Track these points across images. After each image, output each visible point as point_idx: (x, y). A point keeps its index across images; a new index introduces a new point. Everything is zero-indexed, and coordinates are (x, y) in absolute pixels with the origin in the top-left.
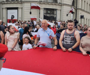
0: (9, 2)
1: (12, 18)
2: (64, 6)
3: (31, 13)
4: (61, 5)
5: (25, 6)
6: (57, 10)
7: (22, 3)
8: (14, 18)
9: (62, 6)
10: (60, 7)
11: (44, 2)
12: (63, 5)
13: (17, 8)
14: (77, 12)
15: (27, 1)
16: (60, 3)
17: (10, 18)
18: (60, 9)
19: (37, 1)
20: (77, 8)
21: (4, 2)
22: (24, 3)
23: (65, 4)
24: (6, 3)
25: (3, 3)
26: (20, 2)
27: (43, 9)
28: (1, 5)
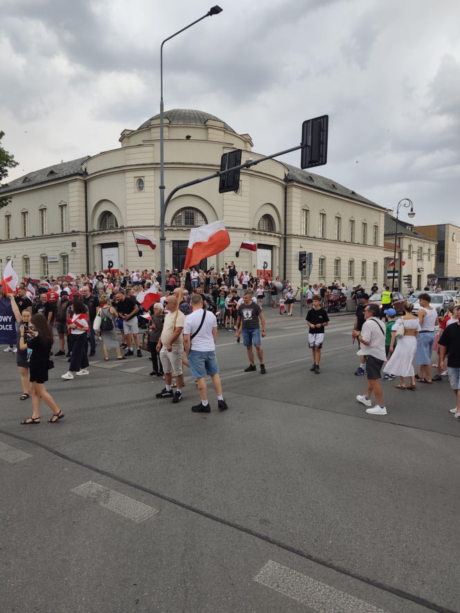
0: (100, 232)
1: (110, 267)
3: (141, 254)
5: (129, 239)
7: (122, 232)
8: (112, 266)
11: (172, 226)
13: (115, 245)
14: (288, 245)
15: (131, 227)
17: (106, 268)
19: (153, 226)
20: (288, 233)
21: (94, 231)
22: (126, 231)
24: (96, 233)
25: (92, 233)
26: (119, 231)
27: (171, 243)
28: (90, 238)
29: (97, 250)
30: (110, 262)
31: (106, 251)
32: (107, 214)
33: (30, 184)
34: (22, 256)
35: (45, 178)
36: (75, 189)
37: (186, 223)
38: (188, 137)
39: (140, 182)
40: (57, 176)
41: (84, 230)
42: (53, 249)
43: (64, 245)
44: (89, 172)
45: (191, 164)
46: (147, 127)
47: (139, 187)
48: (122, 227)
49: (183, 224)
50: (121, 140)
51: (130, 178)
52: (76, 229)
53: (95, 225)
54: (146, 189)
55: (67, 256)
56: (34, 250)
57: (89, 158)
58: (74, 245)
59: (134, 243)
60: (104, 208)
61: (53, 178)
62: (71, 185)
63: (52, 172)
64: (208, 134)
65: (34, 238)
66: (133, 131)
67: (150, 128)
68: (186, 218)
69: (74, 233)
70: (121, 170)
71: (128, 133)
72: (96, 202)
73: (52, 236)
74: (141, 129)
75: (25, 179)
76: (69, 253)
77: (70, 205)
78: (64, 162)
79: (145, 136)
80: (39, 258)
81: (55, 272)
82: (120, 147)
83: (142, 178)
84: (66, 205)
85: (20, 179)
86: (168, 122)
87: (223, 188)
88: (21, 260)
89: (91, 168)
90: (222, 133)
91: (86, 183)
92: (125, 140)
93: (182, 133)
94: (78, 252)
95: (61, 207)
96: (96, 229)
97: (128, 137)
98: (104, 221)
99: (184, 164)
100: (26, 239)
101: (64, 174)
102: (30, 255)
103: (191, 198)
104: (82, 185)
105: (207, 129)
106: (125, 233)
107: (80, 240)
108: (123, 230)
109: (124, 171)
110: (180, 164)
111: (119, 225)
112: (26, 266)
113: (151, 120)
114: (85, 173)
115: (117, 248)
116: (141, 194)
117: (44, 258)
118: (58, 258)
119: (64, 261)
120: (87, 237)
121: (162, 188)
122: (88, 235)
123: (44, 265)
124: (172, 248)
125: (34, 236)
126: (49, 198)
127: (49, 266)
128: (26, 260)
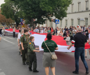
34: (71, 18)
42: (82, 16)
55: (87, 19)
56: (75, 17)
65: (75, 13)
73: (82, 12)
76: (88, 17)
81: (82, 24)
84: (88, 1)
88: (70, 20)
95: (86, 1)
100: (72, 13)
102: (73, 18)
117: (79, 19)
118: (84, 20)
123: (78, 22)
125: (75, 12)
127: (80, 22)
128: (72, 20)
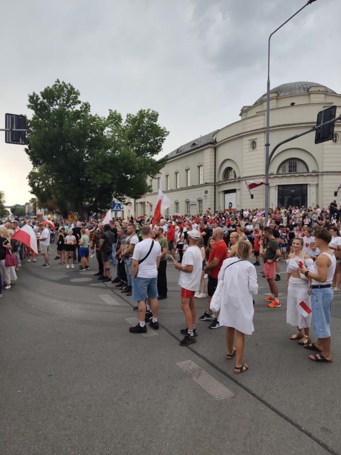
0: (224, 182)
1: (230, 207)
2: (325, 177)
3: (252, 197)
4: (317, 174)
5: (243, 186)
6: (308, 186)
7: (239, 181)
8: (231, 206)
9: (320, 177)
10: (316, 178)
11: (278, 174)
12: (322, 175)
15: (245, 177)
16: (314, 172)
17: (227, 207)
18: (316, 183)
19: (262, 176)
21: (220, 182)
22: (242, 180)
23: (328, 172)
24: (221, 183)
25: (218, 184)
26: (237, 180)
27: (277, 187)
28: (217, 187)
29: (222, 195)
30: (231, 203)
31: (227, 196)
32: (229, 169)
33: (181, 154)
34: (174, 201)
35: (189, 148)
36: (208, 154)
37: (290, 171)
38: (293, 104)
39: (254, 144)
40: (197, 146)
41: (213, 181)
42: (193, 196)
43: (200, 193)
44: (218, 141)
45: (295, 124)
46: (260, 102)
47: (253, 147)
48: (239, 178)
49: (287, 171)
50: (241, 115)
51: (246, 142)
52: (208, 181)
53: (220, 178)
54: (257, 148)
55: (202, 200)
56: (181, 197)
57: (219, 131)
58: (206, 192)
59: (247, 189)
60: (227, 165)
61: (195, 148)
62: (205, 151)
63: (194, 144)
64: (310, 99)
65: (182, 189)
66: (250, 107)
67: (263, 102)
68: (289, 167)
69: (206, 184)
70: (240, 136)
71: (246, 108)
72: (222, 161)
73: (193, 187)
74: (256, 104)
75: (178, 151)
76: (203, 198)
77: (205, 165)
78: (202, 136)
79: (259, 109)
80: (184, 202)
81: (194, 212)
82: (241, 119)
83: (255, 140)
84: (202, 165)
85: (175, 151)
86: (277, 95)
87: (319, 140)
88: (174, 204)
89: (219, 138)
90: (323, 96)
91: (215, 149)
92: (244, 114)
93: (288, 102)
94: (209, 197)
95: (199, 167)
96: (221, 181)
97: (246, 112)
98: (227, 174)
99: (289, 125)
100: (177, 190)
101: (202, 144)
102: (179, 201)
103: (293, 151)
104: (213, 150)
105: (309, 95)
106: (241, 182)
107: (210, 189)
108: (239, 180)
109: (242, 137)
110: (285, 125)
111: (237, 177)
112: (177, 208)
113: (263, 96)
114: (215, 142)
115: (235, 193)
116: (254, 152)
117: (188, 202)
118: (196, 202)
119: (200, 203)
120: (215, 186)
121: (267, 145)
122: (216, 185)
123: (188, 207)
124: (277, 191)
126: (192, 162)
127: (191, 207)
128: (177, 203)
